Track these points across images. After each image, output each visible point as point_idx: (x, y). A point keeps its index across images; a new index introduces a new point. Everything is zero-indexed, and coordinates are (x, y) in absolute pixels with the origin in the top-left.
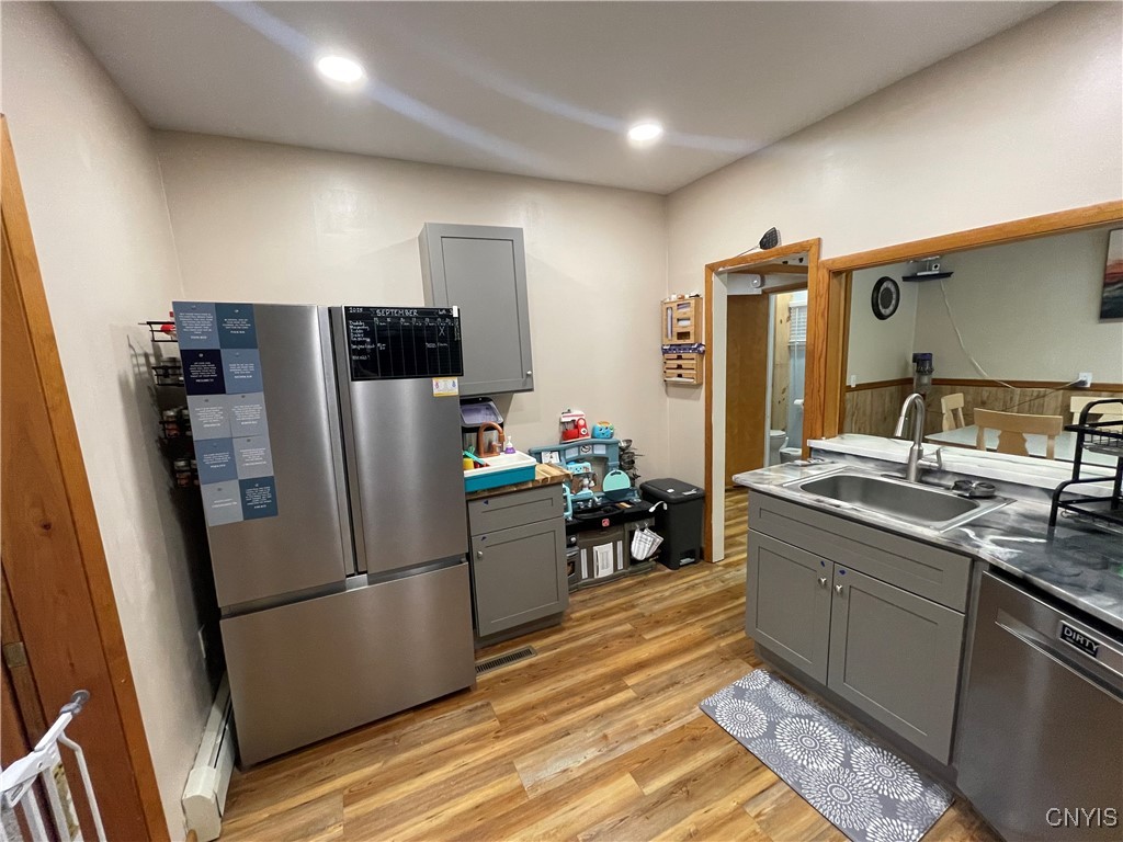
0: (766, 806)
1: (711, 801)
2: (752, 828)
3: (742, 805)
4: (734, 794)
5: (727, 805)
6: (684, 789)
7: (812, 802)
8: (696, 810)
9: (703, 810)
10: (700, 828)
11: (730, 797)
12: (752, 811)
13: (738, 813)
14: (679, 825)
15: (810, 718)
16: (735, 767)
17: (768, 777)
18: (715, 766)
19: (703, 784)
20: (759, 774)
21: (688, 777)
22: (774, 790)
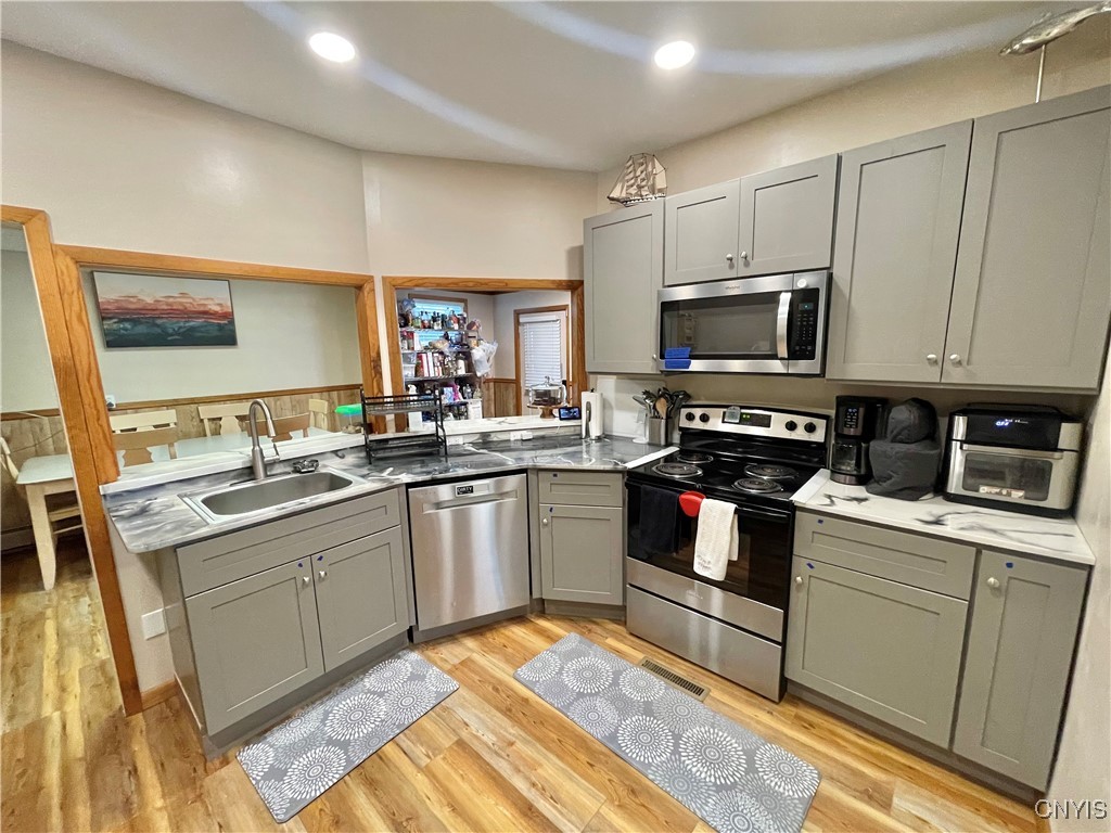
0: (419, 751)
1: (417, 795)
2: (441, 762)
3: (419, 768)
4: (409, 777)
5: (421, 783)
6: (404, 824)
7: (415, 718)
8: (428, 809)
9: (427, 800)
10: (445, 802)
11: (413, 781)
12: (424, 761)
13: (428, 772)
14: (445, 822)
15: (326, 714)
16: (378, 776)
17: (390, 749)
18: (376, 796)
19: (398, 805)
20: (386, 756)
21: (388, 822)
22: (404, 746)
